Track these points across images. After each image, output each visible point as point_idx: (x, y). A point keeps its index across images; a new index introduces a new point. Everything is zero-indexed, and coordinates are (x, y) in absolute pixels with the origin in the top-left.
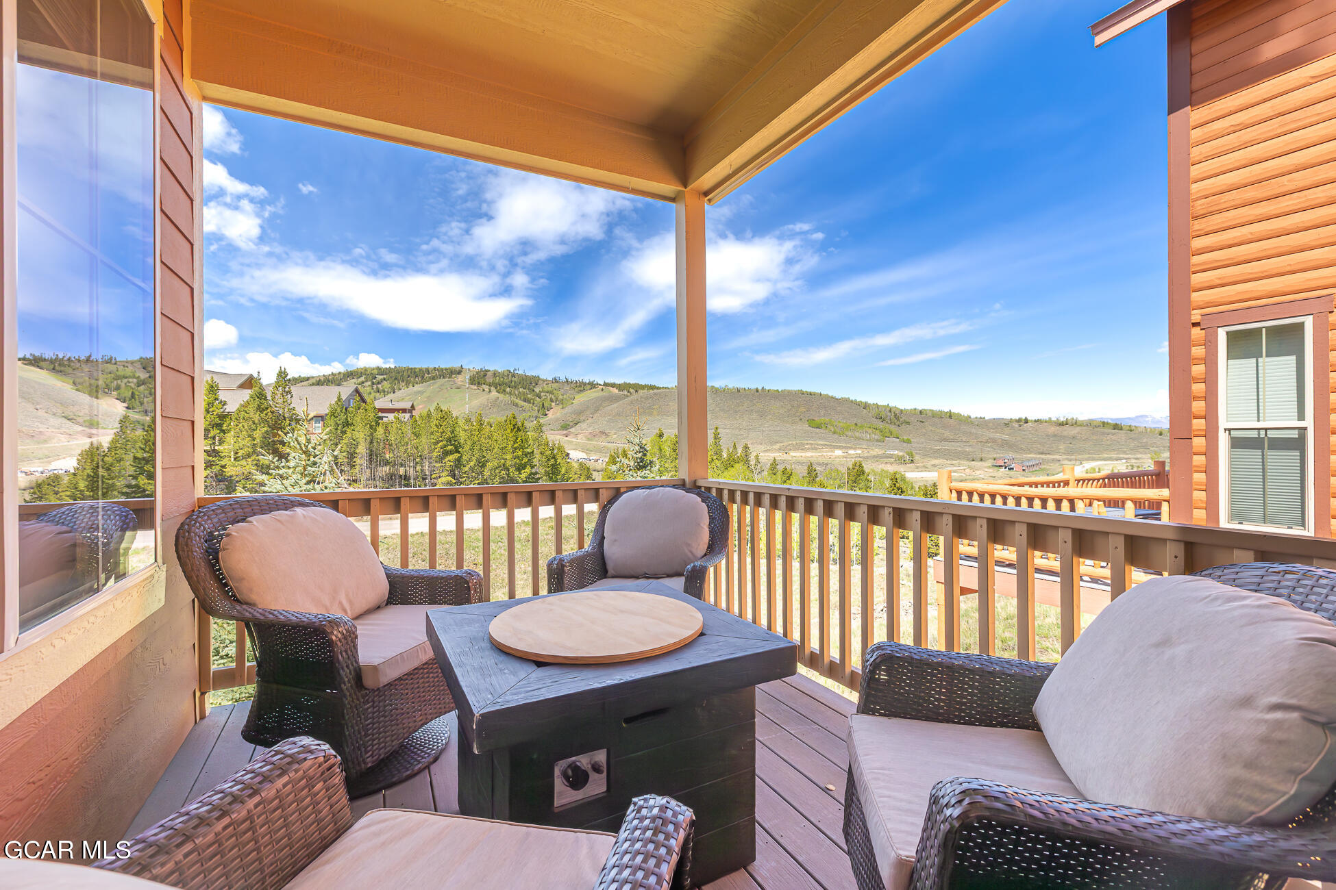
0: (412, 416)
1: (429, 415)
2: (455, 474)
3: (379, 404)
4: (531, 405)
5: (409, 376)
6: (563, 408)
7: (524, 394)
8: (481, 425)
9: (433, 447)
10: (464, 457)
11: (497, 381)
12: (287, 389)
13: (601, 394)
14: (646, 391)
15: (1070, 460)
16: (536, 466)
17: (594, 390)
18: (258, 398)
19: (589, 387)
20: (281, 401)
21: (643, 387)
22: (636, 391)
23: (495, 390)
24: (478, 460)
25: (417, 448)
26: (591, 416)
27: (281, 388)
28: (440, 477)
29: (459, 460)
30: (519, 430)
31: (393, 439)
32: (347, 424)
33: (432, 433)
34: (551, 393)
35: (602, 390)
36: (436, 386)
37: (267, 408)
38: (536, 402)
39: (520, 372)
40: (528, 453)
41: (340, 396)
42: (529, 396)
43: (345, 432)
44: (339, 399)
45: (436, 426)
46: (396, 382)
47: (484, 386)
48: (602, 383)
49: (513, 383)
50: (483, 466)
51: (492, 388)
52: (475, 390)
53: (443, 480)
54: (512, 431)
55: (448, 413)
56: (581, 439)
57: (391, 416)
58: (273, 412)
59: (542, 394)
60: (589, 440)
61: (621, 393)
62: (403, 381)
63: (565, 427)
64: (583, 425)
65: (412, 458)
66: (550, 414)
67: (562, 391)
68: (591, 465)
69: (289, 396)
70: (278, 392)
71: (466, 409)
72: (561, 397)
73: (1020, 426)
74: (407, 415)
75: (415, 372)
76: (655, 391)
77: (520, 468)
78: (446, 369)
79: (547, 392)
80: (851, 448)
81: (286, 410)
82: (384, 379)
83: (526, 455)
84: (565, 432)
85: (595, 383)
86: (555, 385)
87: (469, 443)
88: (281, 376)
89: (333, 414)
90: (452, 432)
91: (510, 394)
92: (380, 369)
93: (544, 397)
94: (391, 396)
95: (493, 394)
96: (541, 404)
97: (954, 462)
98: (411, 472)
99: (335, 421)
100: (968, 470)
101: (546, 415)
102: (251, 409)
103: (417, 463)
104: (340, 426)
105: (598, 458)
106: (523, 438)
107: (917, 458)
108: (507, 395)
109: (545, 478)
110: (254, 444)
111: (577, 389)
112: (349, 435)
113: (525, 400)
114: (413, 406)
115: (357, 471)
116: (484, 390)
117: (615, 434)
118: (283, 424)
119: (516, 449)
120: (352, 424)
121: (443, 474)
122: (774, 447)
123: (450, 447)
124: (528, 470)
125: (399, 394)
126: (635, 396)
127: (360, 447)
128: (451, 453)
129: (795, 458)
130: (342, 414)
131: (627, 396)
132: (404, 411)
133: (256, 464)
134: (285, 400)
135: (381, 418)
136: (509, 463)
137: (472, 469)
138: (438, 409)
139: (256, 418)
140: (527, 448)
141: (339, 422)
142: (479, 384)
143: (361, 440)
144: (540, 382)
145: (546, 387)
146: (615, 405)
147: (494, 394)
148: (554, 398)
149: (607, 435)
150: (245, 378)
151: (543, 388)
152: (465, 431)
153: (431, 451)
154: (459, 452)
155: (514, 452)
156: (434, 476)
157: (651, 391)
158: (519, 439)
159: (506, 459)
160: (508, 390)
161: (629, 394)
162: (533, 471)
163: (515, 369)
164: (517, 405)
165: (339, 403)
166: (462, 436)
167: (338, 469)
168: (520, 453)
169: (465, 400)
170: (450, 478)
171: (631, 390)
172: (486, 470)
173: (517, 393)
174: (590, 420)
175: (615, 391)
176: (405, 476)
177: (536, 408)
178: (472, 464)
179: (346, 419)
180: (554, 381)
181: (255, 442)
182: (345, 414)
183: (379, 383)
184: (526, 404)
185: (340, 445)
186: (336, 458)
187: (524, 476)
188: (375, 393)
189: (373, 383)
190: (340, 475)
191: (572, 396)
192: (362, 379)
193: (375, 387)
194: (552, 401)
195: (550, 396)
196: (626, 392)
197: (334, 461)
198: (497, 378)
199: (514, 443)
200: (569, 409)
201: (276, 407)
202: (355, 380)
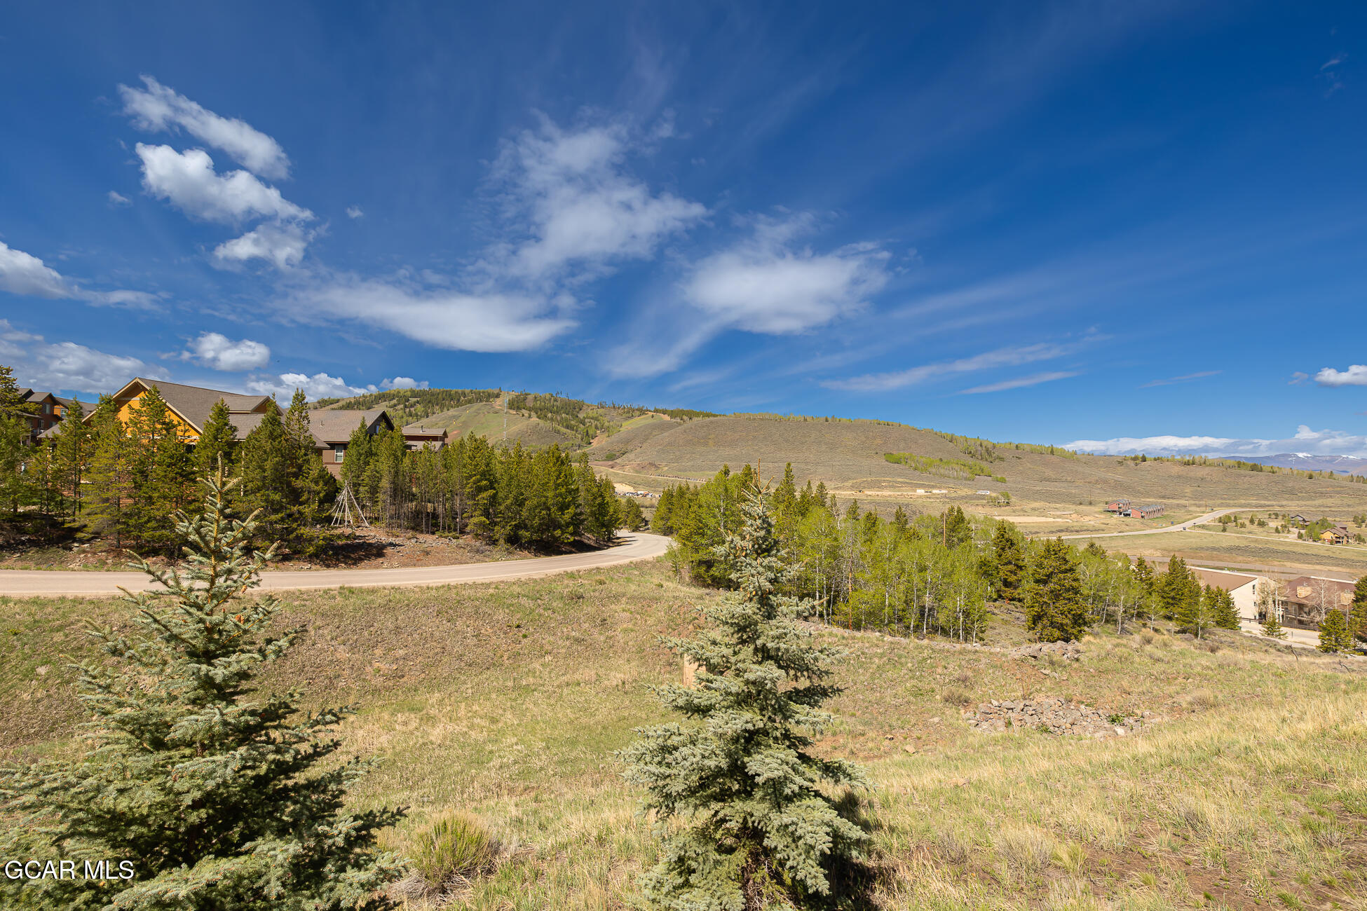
0: (443, 445)
1: (462, 445)
2: (489, 514)
3: (407, 431)
4: (574, 432)
5: (443, 399)
6: (609, 436)
7: (566, 419)
8: (520, 456)
9: (465, 482)
10: (500, 495)
11: (538, 405)
12: (303, 414)
13: (651, 421)
14: (700, 419)
15: (1199, 506)
16: (581, 505)
17: (643, 417)
18: (271, 423)
19: (638, 413)
20: (296, 427)
21: (697, 414)
22: (690, 419)
23: (535, 416)
24: (516, 498)
25: (447, 483)
26: (640, 445)
27: (297, 412)
28: (472, 516)
29: (494, 497)
30: (563, 463)
31: (420, 471)
32: (370, 454)
33: (464, 466)
34: (596, 419)
35: (653, 417)
36: (473, 410)
37: (281, 436)
38: (579, 429)
39: (563, 396)
40: (572, 489)
41: (364, 423)
42: (572, 422)
43: (367, 463)
44: (363, 426)
45: (469, 457)
46: (430, 405)
47: (523, 411)
48: (653, 409)
49: (555, 408)
50: (521, 504)
51: (533, 413)
52: (514, 415)
53: (475, 520)
54: (554, 465)
55: (483, 441)
56: (628, 471)
57: (420, 445)
58: (287, 440)
59: (586, 420)
60: (637, 472)
61: (673, 420)
62: (437, 404)
63: (611, 457)
64: (631, 456)
65: (441, 494)
66: (595, 442)
67: (608, 418)
68: (639, 500)
69: (306, 422)
70: (293, 417)
71: (504, 436)
72: (607, 424)
73: (1136, 465)
74: (438, 444)
75: (450, 395)
76: (711, 418)
77: (563, 508)
78: (483, 392)
79: (592, 418)
80: (933, 487)
81: (302, 437)
82: (418, 402)
83: (570, 493)
84: (610, 463)
85: (645, 408)
86: (601, 411)
87: (506, 478)
88: (298, 399)
89: (356, 442)
90: (487, 465)
91: (552, 419)
92: (414, 391)
93: (588, 424)
94: (424, 421)
95: (532, 420)
96: (585, 431)
97: (1058, 505)
98: (440, 510)
99: (358, 451)
100: (1074, 516)
101: (590, 443)
102: (262, 436)
103: (447, 499)
104: (363, 456)
105: (646, 492)
106: (568, 473)
107: (1013, 499)
108: (549, 422)
109: (590, 519)
110: (265, 477)
111: (624, 416)
112: (372, 467)
113: (567, 427)
114: (445, 434)
115: (380, 507)
116: (523, 415)
117: (666, 466)
118: (297, 454)
119: (559, 485)
120: (376, 454)
121: (476, 514)
122: (846, 484)
123: (484, 482)
124: (571, 510)
125: (432, 419)
126: (689, 424)
127: (383, 480)
128: (485, 489)
129: (869, 498)
130: (365, 443)
131: (680, 424)
132: (435, 438)
133: (266, 500)
134: (301, 427)
135: (409, 447)
136: (550, 502)
137: (508, 508)
138: (472, 438)
139: (268, 446)
140: (571, 484)
141: (361, 452)
142: (519, 408)
143: (385, 473)
144: (585, 407)
145: (590, 412)
146: (666, 434)
147: (534, 419)
148: (599, 425)
149: (657, 467)
150: (261, 400)
151: (587, 414)
152: (502, 463)
153: (463, 487)
154: (494, 489)
156: (465, 515)
157: (707, 419)
158: (563, 474)
159: (547, 497)
160: (550, 415)
161: (682, 422)
162: (578, 511)
163: (558, 393)
164: (558, 432)
165: (363, 430)
166: (498, 469)
167: (359, 505)
168: (564, 490)
169: (503, 426)
170: (483, 519)
171: (685, 417)
172: (524, 510)
173: (559, 418)
174: (639, 449)
175: (667, 418)
176: (434, 514)
177: (580, 436)
178: (508, 502)
179: (370, 448)
180: (599, 406)
181: (266, 474)
182: (369, 442)
183: (412, 406)
184: (569, 431)
185: (362, 478)
186: (357, 492)
187: (567, 517)
188: (405, 418)
189: (406, 407)
190: (361, 512)
191: (619, 424)
192: (395, 401)
193: (407, 410)
194: (597, 428)
195: (594, 423)
196: (678, 420)
197: (355, 495)
198: (539, 402)
199: (557, 479)
200: (614, 438)
201: (290, 434)
202: (387, 403)
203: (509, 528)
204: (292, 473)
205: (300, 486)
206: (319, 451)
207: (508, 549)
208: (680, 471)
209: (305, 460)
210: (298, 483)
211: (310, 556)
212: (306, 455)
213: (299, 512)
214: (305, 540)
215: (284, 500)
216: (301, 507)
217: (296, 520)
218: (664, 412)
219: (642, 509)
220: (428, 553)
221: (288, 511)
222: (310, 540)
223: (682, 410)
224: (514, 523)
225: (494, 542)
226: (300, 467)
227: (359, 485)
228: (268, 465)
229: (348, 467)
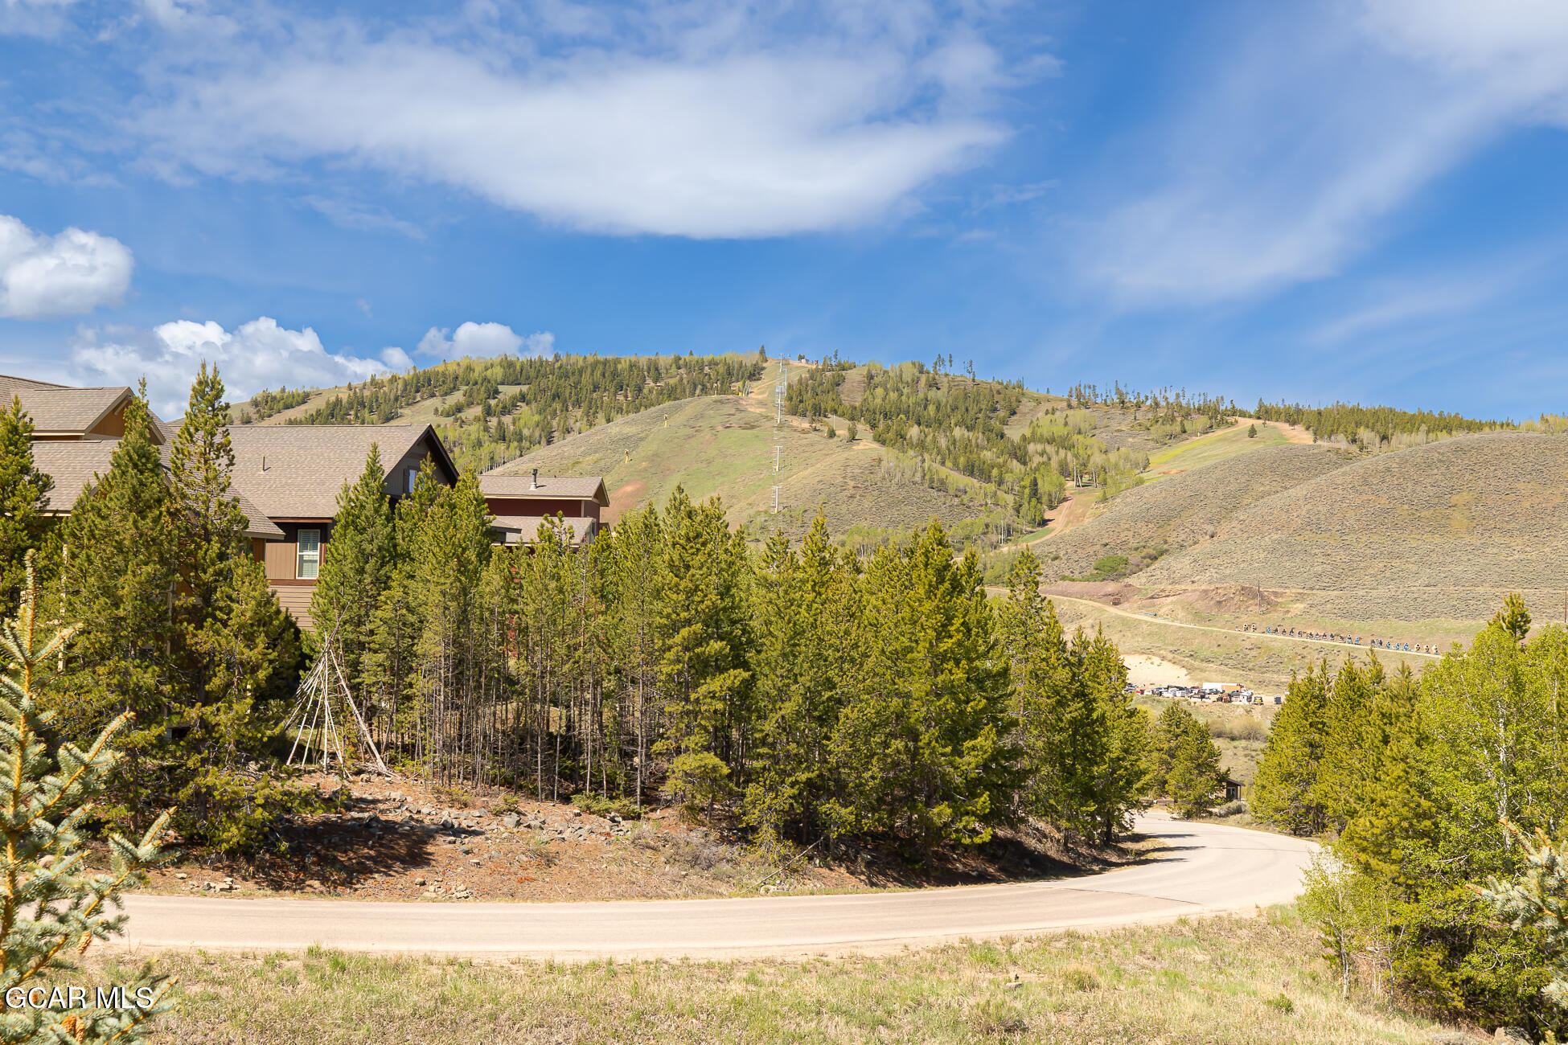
0: (596, 528)
1: (650, 528)
2: (729, 745)
3: (494, 485)
4: (991, 487)
5: (596, 388)
6: (1105, 499)
7: (967, 446)
8: (824, 563)
9: (659, 643)
10: (764, 685)
11: (878, 401)
12: (218, 439)
13: (1249, 447)
14: (1420, 437)
16: (1015, 723)
17: (1220, 433)
18: (135, 466)
19: (1202, 421)
20: (198, 478)
21: (1410, 423)
22: (1384, 438)
23: (870, 434)
24: (810, 696)
25: (606, 646)
26: (1210, 529)
27: (201, 433)
28: (678, 751)
29: (744, 693)
30: (956, 587)
31: (531, 608)
32: (393, 554)
33: (657, 594)
34: (1064, 443)
35: (1252, 432)
36: (679, 418)
37: (159, 501)
38: (1008, 477)
39: (957, 371)
40: (989, 675)
41: (374, 461)
42: (988, 455)
43: (384, 583)
44: (373, 471)
45: (671, 566)
46: (557, 405)
47: (833, 420)
48: (1252, 409)
49: (931, 408)
50: (826, 717)
51: (862, 427)
52: (803, 431)
53: (688, 762)
54: (931, 592)
55: (713, 518)
56: (1171, 616)
57: (528, 528)
58: (174, 515)
59: (1031, 448)
60: (1198, 617)
61: (1324, 444)
62: (578, 403)
63: (1112, 569)
64: (1179, 564)
65: (589, 679)
66: (1059, 519)
67: (1102, 438)
68: (1205, 713)
69: (224, 461)
70: (192, 449)
71: (773, 497)
72: (1097, 459)
74: (580, 525)
75: (615, 374)
76: (1459, 436)
77: (957, 732)
78: (713, 364)
79: (1050, 441)
81: (213, 506)
82: (523, 398)
83: (979, 683)
84: (1111, 587)
85: (1226, 405)
86: (1078, 416)
87: (781, 631)
88: (203, 394)
89: (353, 520)
90: (725, 591)
91: (921, 446)
92: (511, 365)
93: (1037, 459)
94: (541, 454)
95: (859, 447)
96: (1027, 482)
98: (586, 727)
99: (359, 545)
101: (1044, 523)
102: (114, 503)
103: (607, 696)
104: (372, 561)
105: (1231, 687)
106: (973, 618)
108: (911, 453)
109: (1045, 770)
110: (118, 620)
111: (1157, 431)
112: (397, 592)
113: (970, 470)
114: (601, 493)
115: (415, 716)
116: (832, 434)
117: (1300, 598)
118: (201, 553)
119: (944, 658)
120: (407, 556)
121: (692, 741)
123: (716, 646)
124: (985, 741)
125: (564, 447)
126: (1378, 456)
127: (427, 634)
128: (716, 666)
130: (379, 521)
131: (1348, 458)
132: (571, 508)
133: (120, 686)
134: (211, 475)
135: (499, 534)
136: (918, 712)
137: (786, 727)
138: (679, 505)
139: (127, 532)
140: (985, 655)
141: (368, 547)
142: (818, 412)
143: (432, 612)
144: (1026, 406)
145: (1044, 420)
146: (1299, 491)
147: (867, 445)
148: (1073, 463)
149: (1266, 602)
150: (109, 400)
151: (1035, 426)
152: (769, 585)
153: (652, 659)
154: (745, 666)
155: (936, 670)
156: (658, 746)
157: (1444, 438)
158: (957, 622)
159: (908, 695)
160: (914, 432)
161: (1354, 448)
162: (1007, 742)
163: (940, 360)
164: (942, 486)
165: (373, 484)
166: (757, 604)
167: (359, 705)
168: (959, 675)
169: (770, 468)
170: (711, 759)
171: (1364, 434)
172: (835, 736)
173: (943, 442)
174: (1205, 544)
175: (1301, 436)
176: (567, 740)
177: (1010, 499)
178: (789, 708)
179: (391, 538)
180: (1074, 402)
181: (121, 613)
182: (389, 519)
183: (505, 411)
184: (975, 482)
185: (369, 627)
186: (355, 668)
187: (970, 762)
188: (488, 447)
189: (488, 412)
190: (364, 727)
191: (1140, 457)
192: (458, 397)
193: (493, 422)
194: (1065, 471)
195: (1057, 456)
196: (1341, 443)
197: (349, 678)
198: (879, 391)
199: (939, 639)
200: (1126, 503)
201: (184, 497)
202: (436, 402)
203: (789, 791)
204: (187, 610)
205: (207, 647)
206: (256, 546)
207: (785, 858)
208: (1348, 615)
209: (219, 573)
210: (203, 640)
211: (231, 853)
212: (222, 556)
213: (204, 724)
214: (219, 806)
215: (167, 688)
216: (208, 709)
217: (195, 747)
218: (1293, 417)
219: (1217, 743)
220: (549, 860)
221: (175, 720)
222: (231, 806)
223: (1355, 411)
224: (803, 777)
225: (743, 835)
226: (207, 592)
227: (362, 646)
228: (127, 586)
229: (332, 594)
